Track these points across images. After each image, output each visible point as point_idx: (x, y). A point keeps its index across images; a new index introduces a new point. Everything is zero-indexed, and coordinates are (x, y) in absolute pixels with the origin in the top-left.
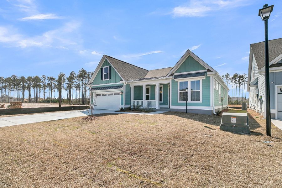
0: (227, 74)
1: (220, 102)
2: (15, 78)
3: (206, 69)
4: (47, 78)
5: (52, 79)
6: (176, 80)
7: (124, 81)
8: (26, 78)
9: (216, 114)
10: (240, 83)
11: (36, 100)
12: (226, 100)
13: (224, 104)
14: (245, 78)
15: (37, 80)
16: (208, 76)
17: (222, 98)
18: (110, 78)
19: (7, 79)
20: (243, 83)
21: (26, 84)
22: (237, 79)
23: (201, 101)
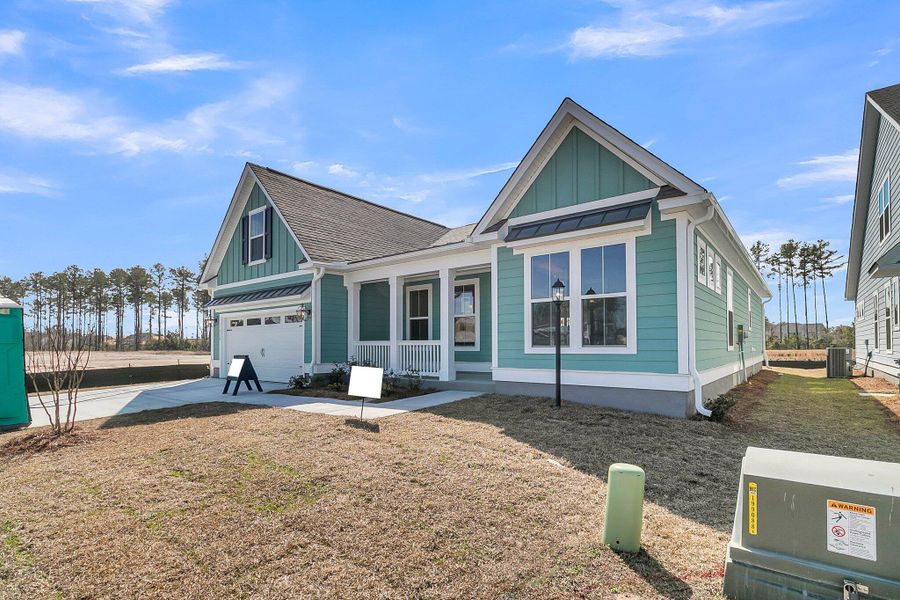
0: (759, 243)
1: (731, 348)
2: (74, 275)
3: (651, 185)
4: (167, 273)
5: (183, 275)
6: (518, 246)
7: (310, 263)
8: (107, 273)
9: (708, 413)
10: (805, 274)
11: (137, 343)
12: (756, 338)
13: (752, 355)
14: (825, 255)
15: (137, 278)
16: (664, 218)
17: (740, 327)
18: (270, 255)
19: (54, 278)
20: (818, 272)
21: (108, 292)
22: (796, 261)
23: (631, 346)
